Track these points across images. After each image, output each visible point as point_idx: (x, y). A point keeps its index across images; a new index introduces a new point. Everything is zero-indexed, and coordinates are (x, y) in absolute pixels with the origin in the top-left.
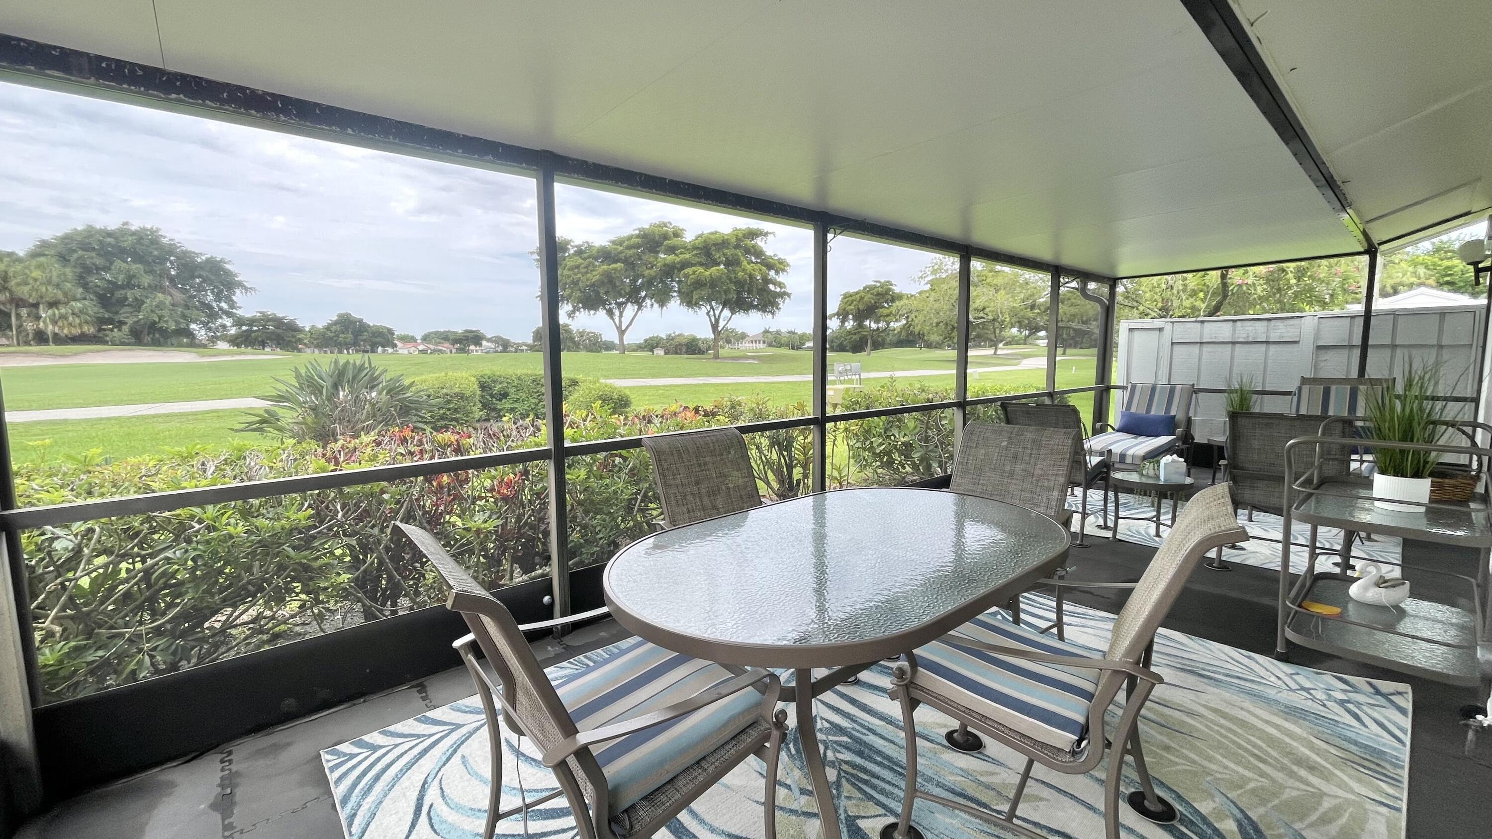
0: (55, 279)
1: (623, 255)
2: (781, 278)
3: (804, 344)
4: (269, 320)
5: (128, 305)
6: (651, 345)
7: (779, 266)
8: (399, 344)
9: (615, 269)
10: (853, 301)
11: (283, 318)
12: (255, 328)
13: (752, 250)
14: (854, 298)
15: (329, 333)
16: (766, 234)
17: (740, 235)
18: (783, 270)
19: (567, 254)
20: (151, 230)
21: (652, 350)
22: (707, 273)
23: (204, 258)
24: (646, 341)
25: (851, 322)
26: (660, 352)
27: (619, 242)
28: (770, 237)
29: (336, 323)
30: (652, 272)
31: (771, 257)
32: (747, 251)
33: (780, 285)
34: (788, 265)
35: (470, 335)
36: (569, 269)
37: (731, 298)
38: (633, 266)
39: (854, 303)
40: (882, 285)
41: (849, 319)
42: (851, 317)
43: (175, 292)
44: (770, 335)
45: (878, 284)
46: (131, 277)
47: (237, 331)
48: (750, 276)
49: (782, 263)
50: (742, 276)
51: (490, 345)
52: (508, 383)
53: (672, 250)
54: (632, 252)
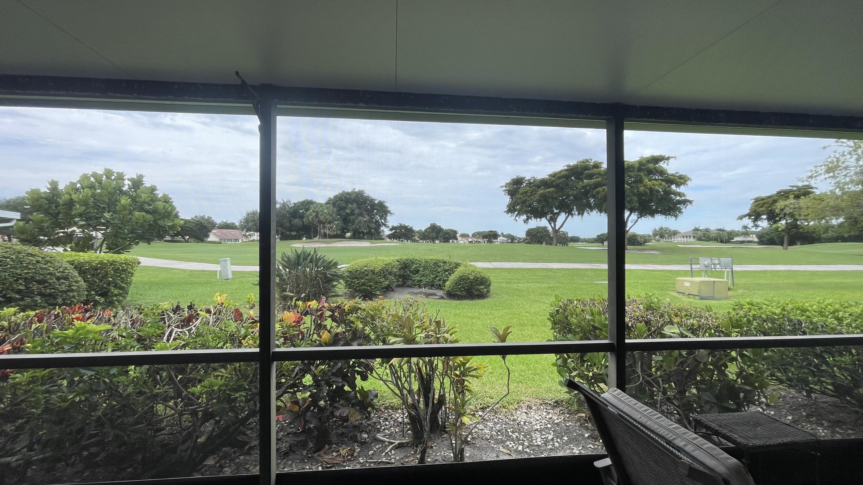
0: (331, 213)
1: (555, 182)
2: (682, 189)
3: (733, 239)
4: (403, 227)
5: (351, 222)
6: (601, 239)
7: (681, 181)
8: (459, 238)
9: (549, 192)
10: (764, 204)
11: (408, 226)
12: (397, 231)
13: (654, 171)
14: (765, 201)
15: (427, 233)
16: (668, 159)
17: (644, 162)
18: (682, 184)
19: (522, 186)
21: (602, 242)
23: (377, 201)
24: (598, 236)
25: (767, 222)
27: (554, 175)
28: (671, 160)
29: (429, 228)
30: (576, 192)
31: (673, 175)
32: (650, 172)
33: (679, 194)
35: (492, 233)
36: (521, 194)
37: (635, 206)
38: (562, 189)
39: (766, 205)
40: (799, 189)
41: (762, 219)
42: (764, 217)
43: (366, 216)
44: (699, 232)
45: (795, 188)
46: (353, 210)
47: (390, 232)
48: (651, 190)
49: (683, 178)
50: (644, 190)
51: (504, 238)
52: (420, 264)
53: (590, 177)
54: (561, 180)
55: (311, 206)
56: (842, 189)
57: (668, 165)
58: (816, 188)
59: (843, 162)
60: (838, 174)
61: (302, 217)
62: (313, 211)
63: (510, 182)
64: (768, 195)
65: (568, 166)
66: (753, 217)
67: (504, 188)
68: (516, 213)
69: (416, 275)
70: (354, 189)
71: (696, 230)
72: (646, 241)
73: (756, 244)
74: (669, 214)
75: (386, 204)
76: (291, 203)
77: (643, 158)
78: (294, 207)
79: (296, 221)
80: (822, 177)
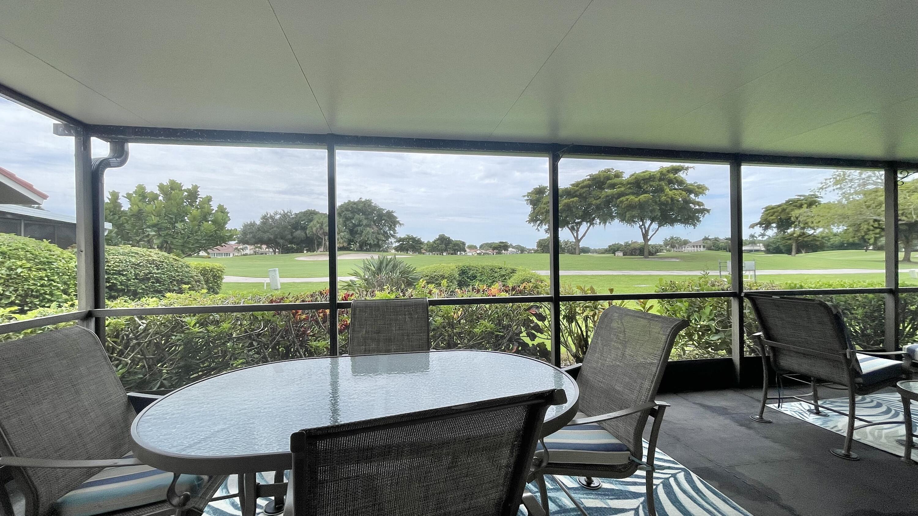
1: (579, 192)
2: (700, 199)
4: (410, 239)
5: (358, 234)
6: (613, 250)
7: (699, 190)
8: (468, 250)
9: (573, 202)
10: (774, 212)
11: (416, 238)
12: (405, 243)
13: (674, 180)
14: (775, 210)
15: (435, 244)
16: (687, 169)
17: (665, 171)
19: (545, 195)
20: (368, 200)
21: (614, 253)
22: (637, 199)
23: (386, 211)
24: (610, 246)
25: (775, 230)
26: (620, 254)
27: (577, 185)
28: (689, 171)
29: (438, 239)
30: (598, 202)
31: (691, 185)
32: (670, 182)
33: (699, 204)
34: (707, 189)
35: (502, 245)
36: (544, 204)
37: (657, 215)
38: (585, 198)
39: (776, 214)
40: (806, 198)
41: (772, 227)
42: (774, 225)
43: (374, 227)
44: (709, 242)
45: (802, 198)
46: (360, 221)
47: (397, 244)
48: (672, 199)
49: (701, 188)
50: (666, 199)
51: (514, 250)
52: (477, 270)
53: (613, 186)
54: (585, 190)
55: (315, 216)
56: (848, 199)
57: (687, 175)
58: (822, 197)
59: (849, 176)
60: (845, 186)
61: (304, 228)
62: (317, 222)
63: (532, 191)
64: (778, 204)
65: (590, 175)
66: (764, 226)
67: (526, 198)
68: (538, 222)
69: (474, 280)
70: (360, 199)
71: (706, 239)
72: (657, 251)
73: (763, 253)
74: (688, 223)
75: (395, 214)
76: (292, 214)
77: (663, 168)
78: (295, 218)
79: (299, 233)
80: (831, 188)
